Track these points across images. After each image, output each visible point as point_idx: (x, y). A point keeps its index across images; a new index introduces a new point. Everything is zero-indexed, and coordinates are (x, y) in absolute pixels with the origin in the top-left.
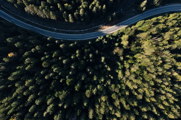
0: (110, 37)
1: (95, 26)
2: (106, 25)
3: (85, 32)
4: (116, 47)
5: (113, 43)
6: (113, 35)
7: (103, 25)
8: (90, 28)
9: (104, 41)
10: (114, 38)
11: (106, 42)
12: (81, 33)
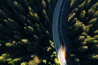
0: (53, 55)
1: (65, 42)
2: (66, 53)
3: (60, 33)
4: (42, 60)
5: (47, 58)
6: (56, 59)
7: (66, 50)
8: (64, 38)
9: (49, 48)
10: (52, 59)
11: (48, 50)
12: (59, 29)
